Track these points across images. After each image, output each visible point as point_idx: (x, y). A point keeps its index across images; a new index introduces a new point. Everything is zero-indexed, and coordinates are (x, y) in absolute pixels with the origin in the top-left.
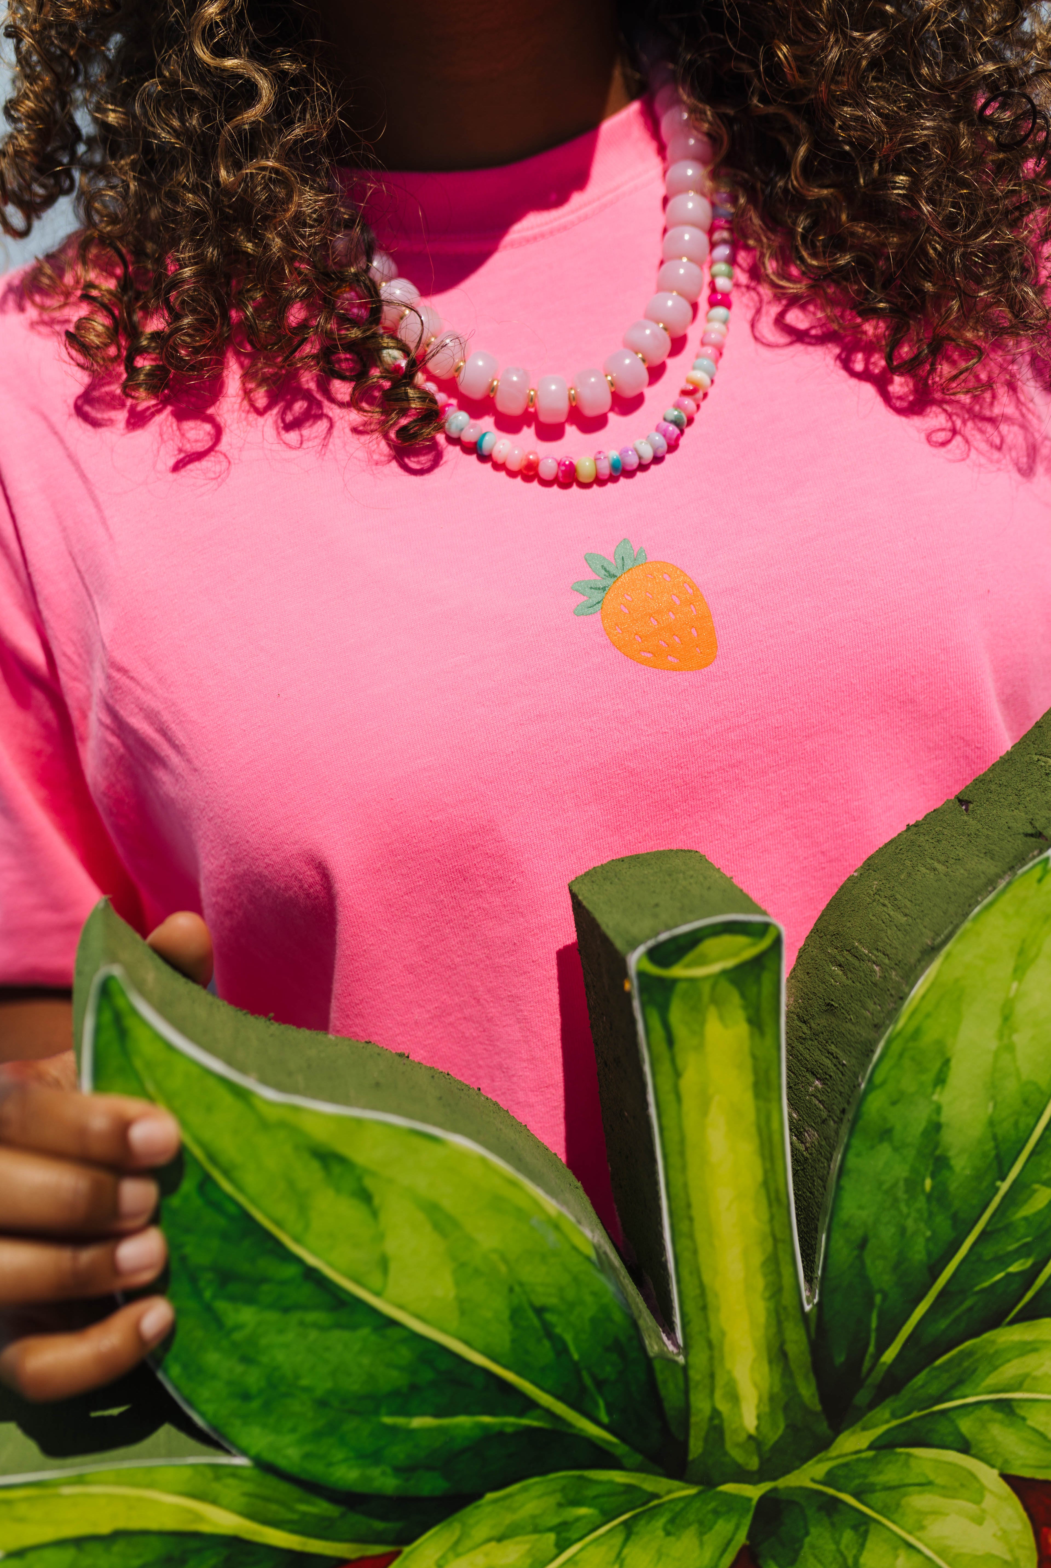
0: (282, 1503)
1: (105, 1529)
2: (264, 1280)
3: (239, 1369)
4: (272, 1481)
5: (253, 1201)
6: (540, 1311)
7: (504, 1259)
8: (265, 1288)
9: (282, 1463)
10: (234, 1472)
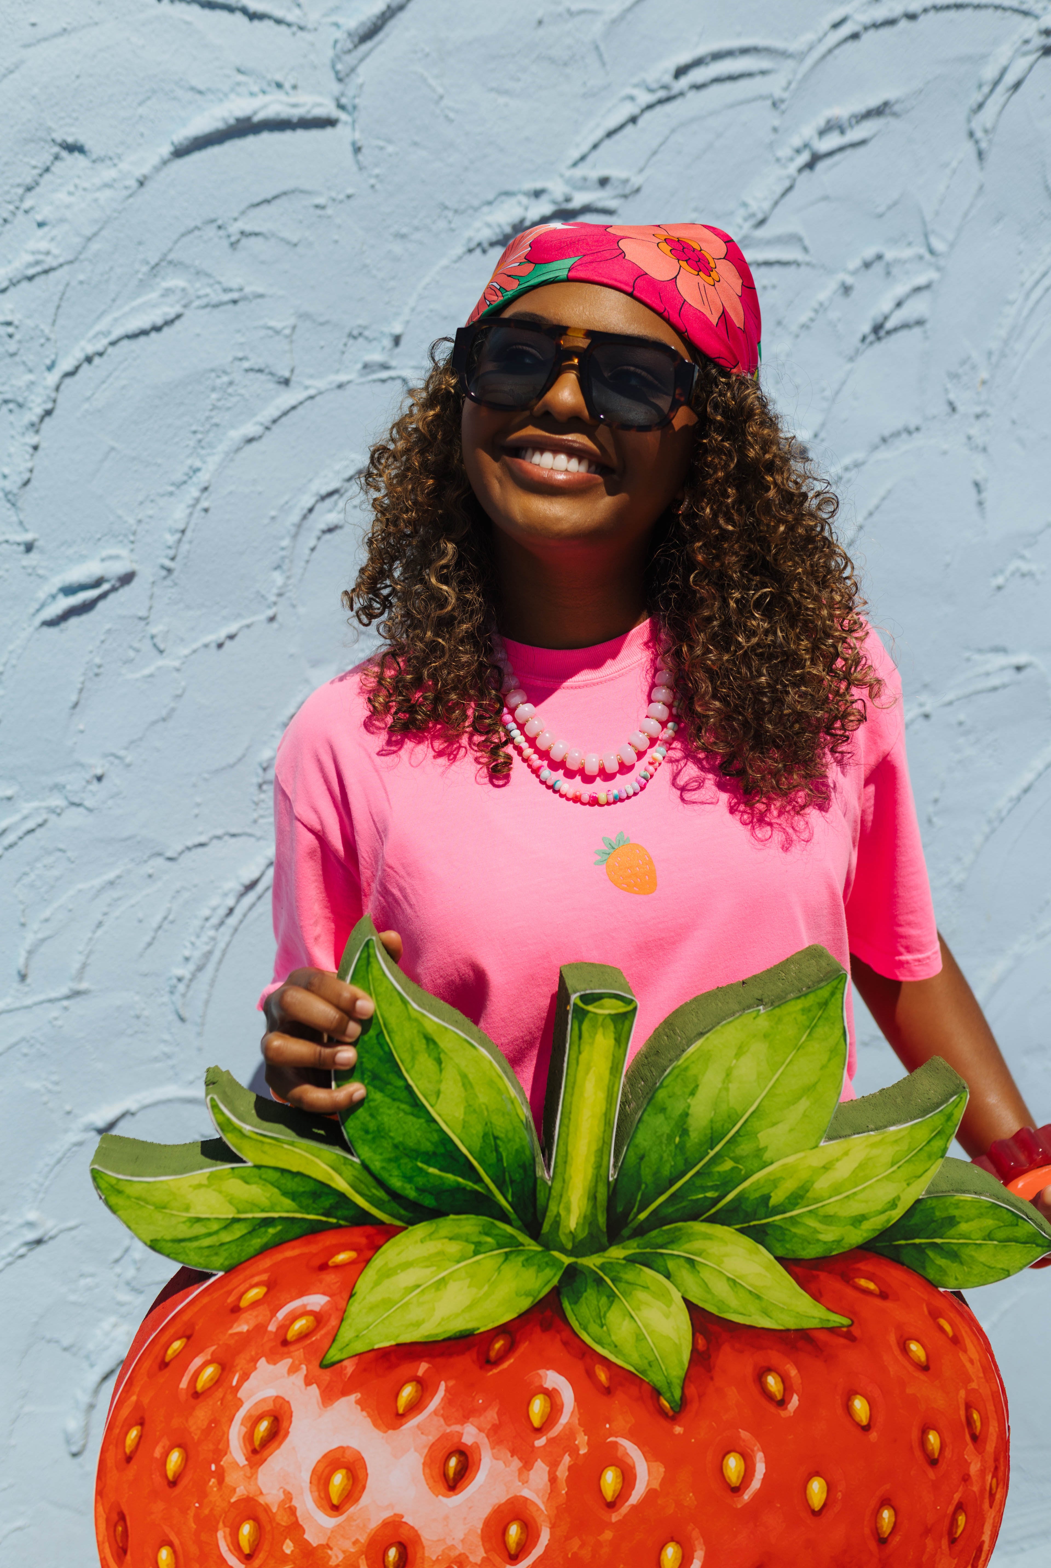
0: (367, 1186)
1: (295, 1169)
2: (390, 1084)
3: (368, 1118)
4: (365, 1173)
5: (395, 1048)
6: (496, 1138)
7: (487, 1109)
8: (389, 1087)
9: (372, 1167)
10: (352, 1164)
